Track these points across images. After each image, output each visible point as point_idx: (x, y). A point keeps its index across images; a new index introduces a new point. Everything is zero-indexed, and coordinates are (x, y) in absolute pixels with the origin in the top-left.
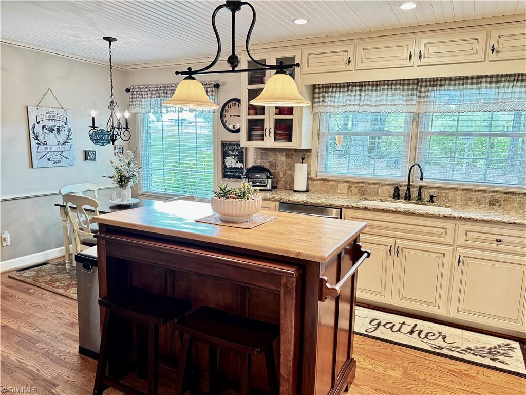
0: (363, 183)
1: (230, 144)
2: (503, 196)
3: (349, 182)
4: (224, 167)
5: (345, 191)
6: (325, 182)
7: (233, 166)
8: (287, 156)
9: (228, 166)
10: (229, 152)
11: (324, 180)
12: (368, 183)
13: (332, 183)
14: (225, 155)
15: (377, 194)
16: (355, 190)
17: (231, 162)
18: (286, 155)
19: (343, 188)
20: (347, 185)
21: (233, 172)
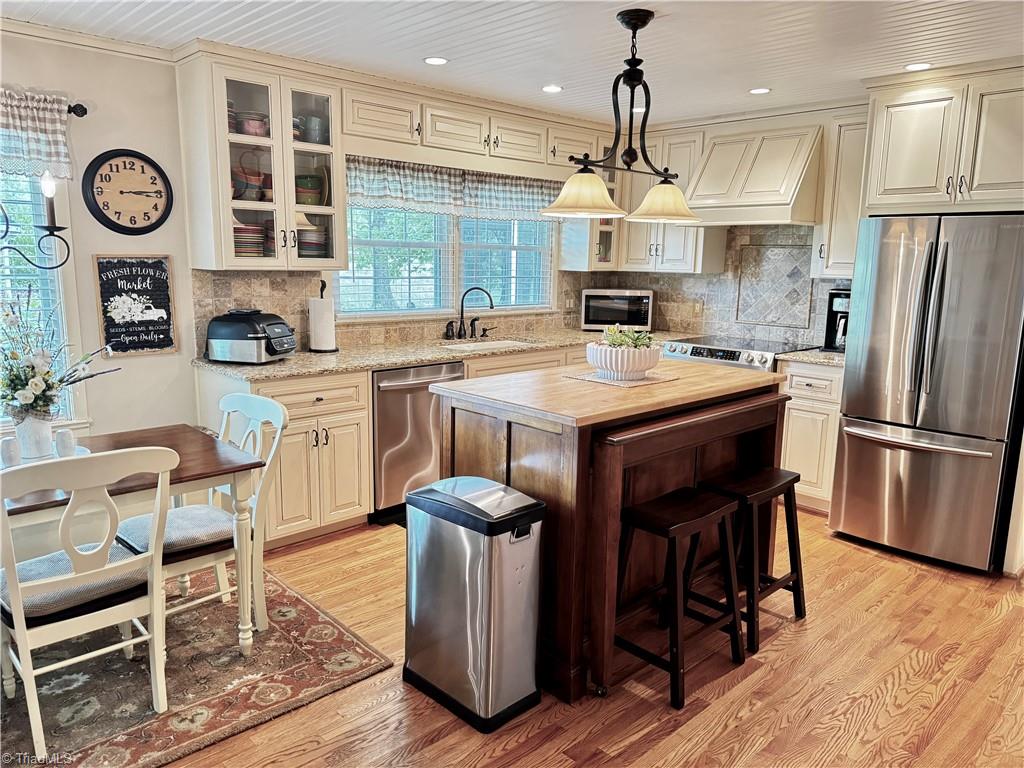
0: (404, 322)
1: (122, 264)
2: (534, 318)
3: (385, 324)
4: (109, 322)
5: (381, 339)
6: (350, 329)
7: (136, 319)
8: (274, 285)
9: (117, 321)
10: (121, 284)
11: (348, 325)
12: (413, 322)
13: (360, 328)
14: (108, 291)
15: (422, 338)
16: (395, 336)
17: (129, 308)
18: (272, 283)
19: (378, 334)
20: (383, 329)
21: (138, 334)
